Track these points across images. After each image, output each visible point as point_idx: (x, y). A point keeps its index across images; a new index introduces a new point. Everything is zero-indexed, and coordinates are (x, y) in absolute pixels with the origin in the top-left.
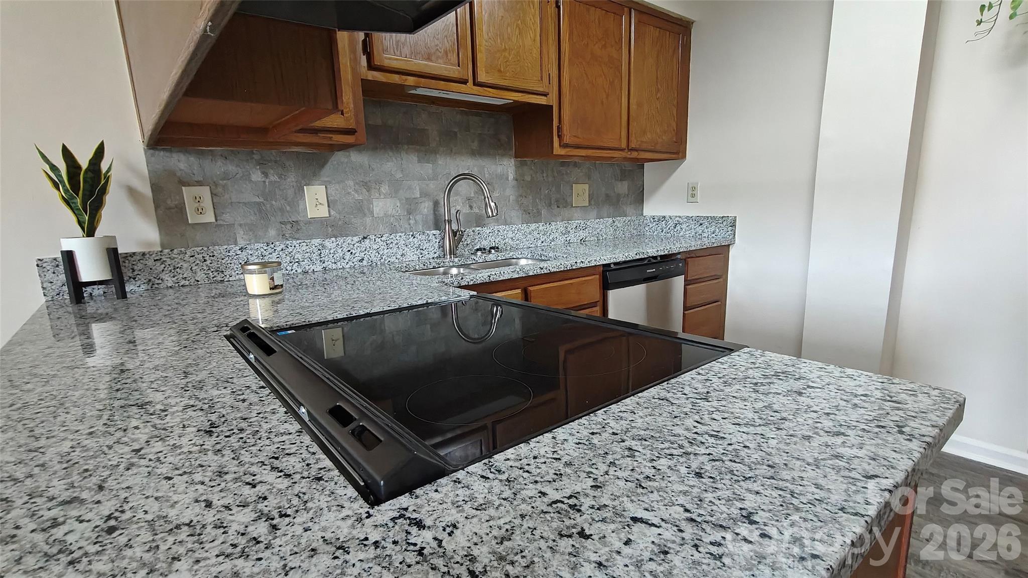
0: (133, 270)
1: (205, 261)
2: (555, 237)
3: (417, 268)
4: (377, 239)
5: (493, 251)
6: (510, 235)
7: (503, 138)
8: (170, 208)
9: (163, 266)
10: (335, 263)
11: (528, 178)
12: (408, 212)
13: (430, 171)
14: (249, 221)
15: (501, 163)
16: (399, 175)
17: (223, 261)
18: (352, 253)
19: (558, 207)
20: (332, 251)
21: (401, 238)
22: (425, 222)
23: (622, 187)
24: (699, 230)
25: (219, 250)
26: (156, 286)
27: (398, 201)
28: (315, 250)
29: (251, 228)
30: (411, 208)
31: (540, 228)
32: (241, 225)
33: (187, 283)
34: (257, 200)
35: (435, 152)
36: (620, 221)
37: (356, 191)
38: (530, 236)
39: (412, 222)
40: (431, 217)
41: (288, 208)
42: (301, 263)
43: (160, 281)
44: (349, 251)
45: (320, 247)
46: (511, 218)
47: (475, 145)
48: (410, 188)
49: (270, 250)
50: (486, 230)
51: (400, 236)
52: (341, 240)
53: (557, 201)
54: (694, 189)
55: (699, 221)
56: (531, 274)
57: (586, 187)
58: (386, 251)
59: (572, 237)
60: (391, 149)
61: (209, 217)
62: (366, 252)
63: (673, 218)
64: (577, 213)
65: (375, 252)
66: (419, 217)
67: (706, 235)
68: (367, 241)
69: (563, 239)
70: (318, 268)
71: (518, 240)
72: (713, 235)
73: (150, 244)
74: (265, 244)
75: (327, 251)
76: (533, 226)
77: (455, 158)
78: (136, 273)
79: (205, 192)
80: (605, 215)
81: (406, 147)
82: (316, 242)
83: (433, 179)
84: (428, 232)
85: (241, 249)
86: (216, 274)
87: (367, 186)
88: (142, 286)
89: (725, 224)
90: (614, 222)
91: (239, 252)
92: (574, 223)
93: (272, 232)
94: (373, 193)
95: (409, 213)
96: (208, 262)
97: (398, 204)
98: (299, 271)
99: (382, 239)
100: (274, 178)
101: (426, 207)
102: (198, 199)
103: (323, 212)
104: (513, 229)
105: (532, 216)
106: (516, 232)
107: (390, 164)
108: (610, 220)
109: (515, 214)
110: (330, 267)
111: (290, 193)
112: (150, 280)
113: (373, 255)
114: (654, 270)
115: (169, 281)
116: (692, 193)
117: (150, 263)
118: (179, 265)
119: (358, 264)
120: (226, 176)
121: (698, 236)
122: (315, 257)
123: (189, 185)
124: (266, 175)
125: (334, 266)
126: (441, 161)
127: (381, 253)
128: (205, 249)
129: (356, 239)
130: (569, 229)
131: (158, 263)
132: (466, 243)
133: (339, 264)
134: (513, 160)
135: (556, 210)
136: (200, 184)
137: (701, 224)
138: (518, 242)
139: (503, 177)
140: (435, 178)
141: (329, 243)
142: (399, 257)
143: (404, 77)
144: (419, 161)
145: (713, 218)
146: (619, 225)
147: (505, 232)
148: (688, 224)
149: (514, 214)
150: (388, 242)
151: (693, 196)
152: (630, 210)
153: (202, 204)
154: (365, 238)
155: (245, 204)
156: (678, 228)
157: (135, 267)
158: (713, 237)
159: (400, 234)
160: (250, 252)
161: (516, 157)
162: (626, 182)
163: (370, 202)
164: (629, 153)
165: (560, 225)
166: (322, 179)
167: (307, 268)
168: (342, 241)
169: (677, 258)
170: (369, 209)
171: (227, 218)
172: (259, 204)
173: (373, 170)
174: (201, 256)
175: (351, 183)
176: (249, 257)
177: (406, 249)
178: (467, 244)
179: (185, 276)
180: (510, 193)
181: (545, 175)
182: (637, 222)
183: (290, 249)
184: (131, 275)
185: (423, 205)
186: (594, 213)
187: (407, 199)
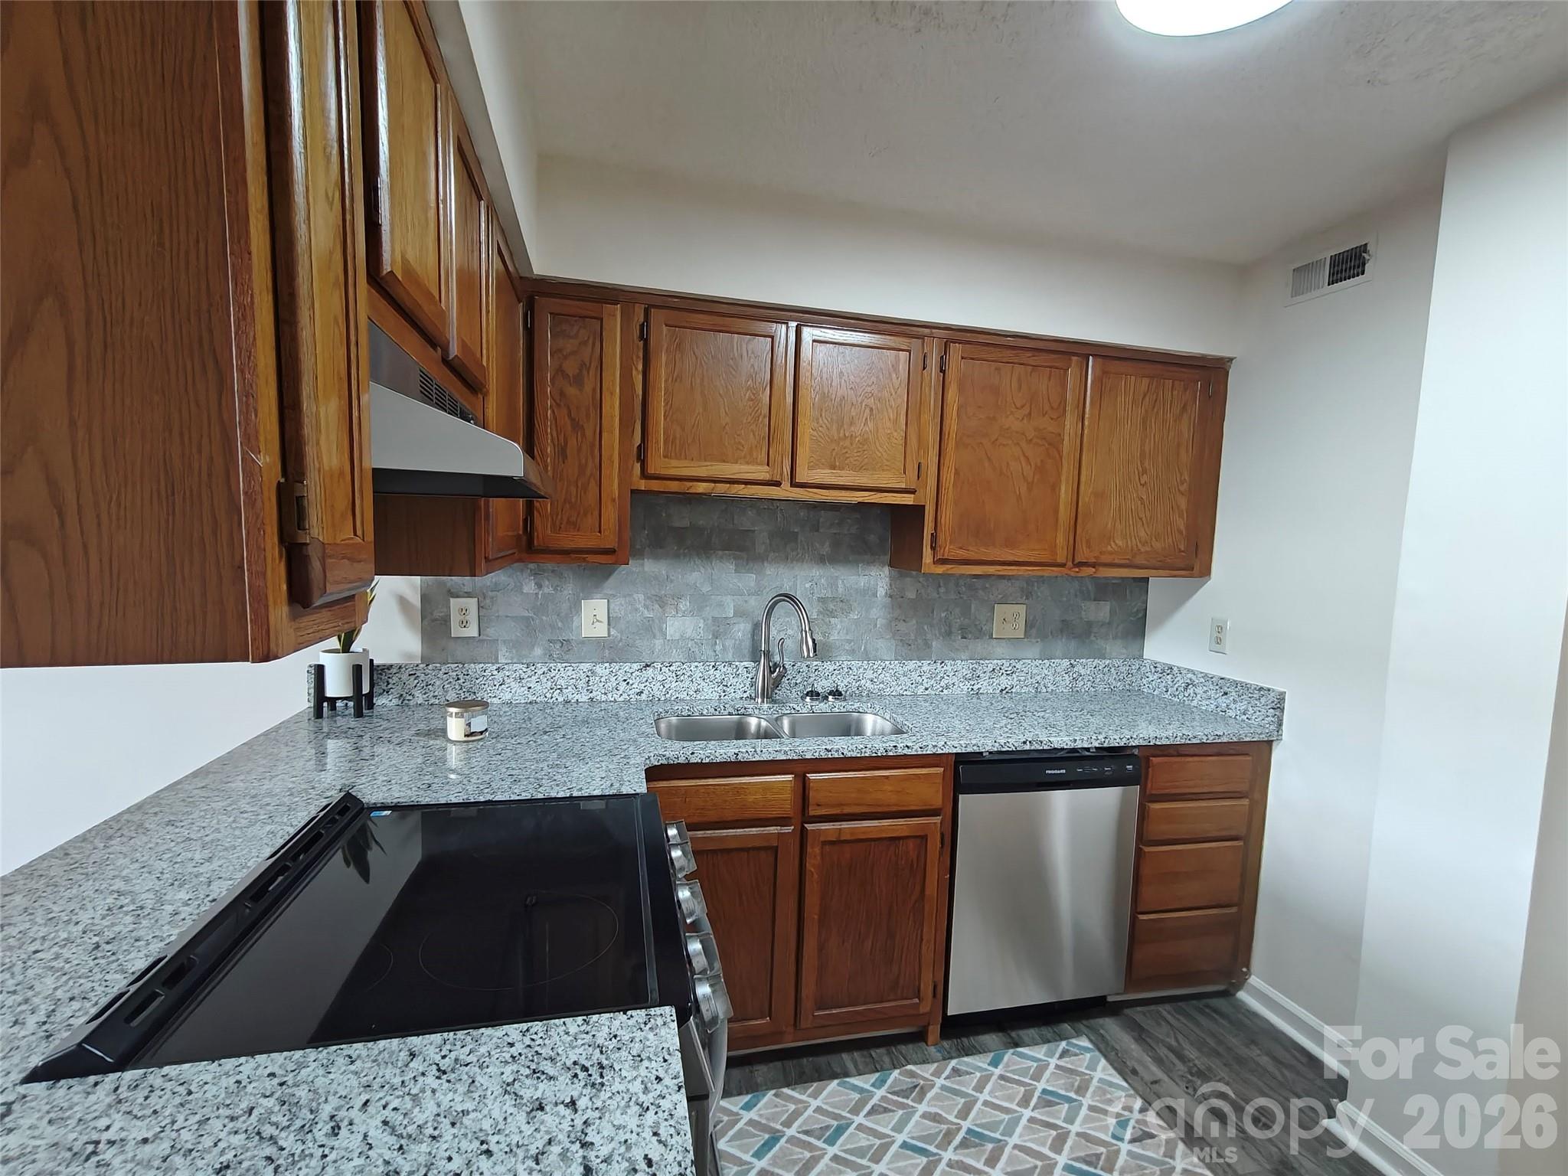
0: (388, 683)
1: (458, 679)
2: (951, 682)
3: (704, 713)
4: (663, 668)
5: (830, 698)
6: (870, 674)
7: (872, 538)
8: (436, 620)
9: (416, 681)
10: (605, 694)
11: (911, 595)
12: (713, 635)
13: (753, 584)
14: (513, 638)
15: (866, 573)
16: (706, 589)
17: (477, 682)
18: (628, 683)
19: (963, 637)
20: (603, 680)
21: (697, 669)
22: (737, 649)
23: (1101, 611)
24: (1223, 702)
25: (475, 668)
26: (406, 702)
27: (702, 621)
28: (583, 676)
29: (515, 645)
30: (718, 629)
31: (924, 668)
32: (504, 642)
33: (437, 702)
34: (526, 614)
35: (761, 559)
36: (1086, 667)
37: (646, 607)
38: (906, 679)
39: (718, 648)
40: (747, 643)
41: (560, 624)
42: (564, 691)
43: (411, 698)
44: (625, 680)
45: (589, 674)
46: (877, 650)
47: (826, 549)
48: (720, 605)
49: (529, 673)
50: (829, 666)
51: (697, 667)
52: (615, 666)
53: (962, 628)
54: (1220, 629)
55: (1224, 686)
56: (808, 756)
57: (1021, 609)
58: (674, 684)
59: (984, 685)
60: (698, 555)
61: (472, 631)
62: (647, 683)
63: (1184, 672)
64: (1000, 649)
65: (659, 684)
66: (729, 643)
67: (1231, 713)
68: (650, 670)
69: (966, 687)
70: (584, 698)
71: (883, 682)
72: (1244, 717)
73: (410, 656)
74: (525, 666)
75: (597, 678)
76: (912, 665)
77: (793, 568)
78: (390, 686)
79: (472, 604)
80: (1058, 653)
81: (720, 553)
82: (585, 667)
83: (756, 594)
84: (737, 663)
85: (498, 669)
86: (467, 695)
87: (661, 600)
88: (393, 701)
89: (1263, 700)
90: (1072, 666)
91: (495, 672)
92: (991, 664)
93: (538, 651)
94: (668, 610)
95: (716, 636)
96: (462, 680)
97: (702, 625)
98: (561, 699)
99: (671, 668)
100: (548, 589)
101: (741, 630)
102: (464, 611)
103: (601, 630)
104: (875, 667)
105: (913, 648)
106: (880, 671)
107: (696, 574)
108: (1066, 663)
109: (884, 646)
110: (598, 698)
111: (565, 606)
112: (402, 695)
113: (654, 688)
114: (1064, 771)
115: (420, 698)
116: (1218, 637)
117: (405, 677)
118: (432, 682)
119: (634, 698)
120: (496, 588)
121: (1220, 715)
122: (581, 684)
123: (458, 597)
124: (540, 586)
125: (604, 698)
126: (770, 570)
127: (667, 686)
128: (461, 666)
129: (636, 666)
130: (979, 672)
131: (413, 677)
132: (794, 681)
133: (610, 695)
134: (886, 569)
135: (959, 642)
136: (469, 595)
137: (1226, 694)
138: (882, 685)
139: (870, 592)
140: (757, 593)
141: (602, 670)
142: (691, 693)
143: (689, 484)
144: (736, 571)
145: (1245, 686)
146: (1082, 672)
147: (861, 670)
148: (1205, 688)
149: (881, 644)
150: (678, 673)
151: (1219, 641)
152: (1114, 647)
153: (467, 618)
154: (647, 666)
155: (512, 617)
156: (1191, 691)
157: (390, 680)
158: (1243, 721)
159: (696, 664)
160: (507, 674)
161: (891, 565)
162: (1108, 603)
163: (662, 620)
164: (1077, 570)
165: (963, 667)
166: (605, 592)
167: (570, 697)
168: (617, 668)
169: (1133, 755)
170: (661, 630)
171: (491, 632)
172: (528, 618)
173: (672, 581)
174: (455, 674)
175: (641, 597)
176: (506, 678)
177: (703, 683)
178: (796, 684)
179: (436, 694)
180: (879, 614)
181: (942, 590)
182: (1123, 669)
183: (553, 673)
184: (385, 688)
185: (736, 628)
186: (1035, 650)
187: (715, 619)
